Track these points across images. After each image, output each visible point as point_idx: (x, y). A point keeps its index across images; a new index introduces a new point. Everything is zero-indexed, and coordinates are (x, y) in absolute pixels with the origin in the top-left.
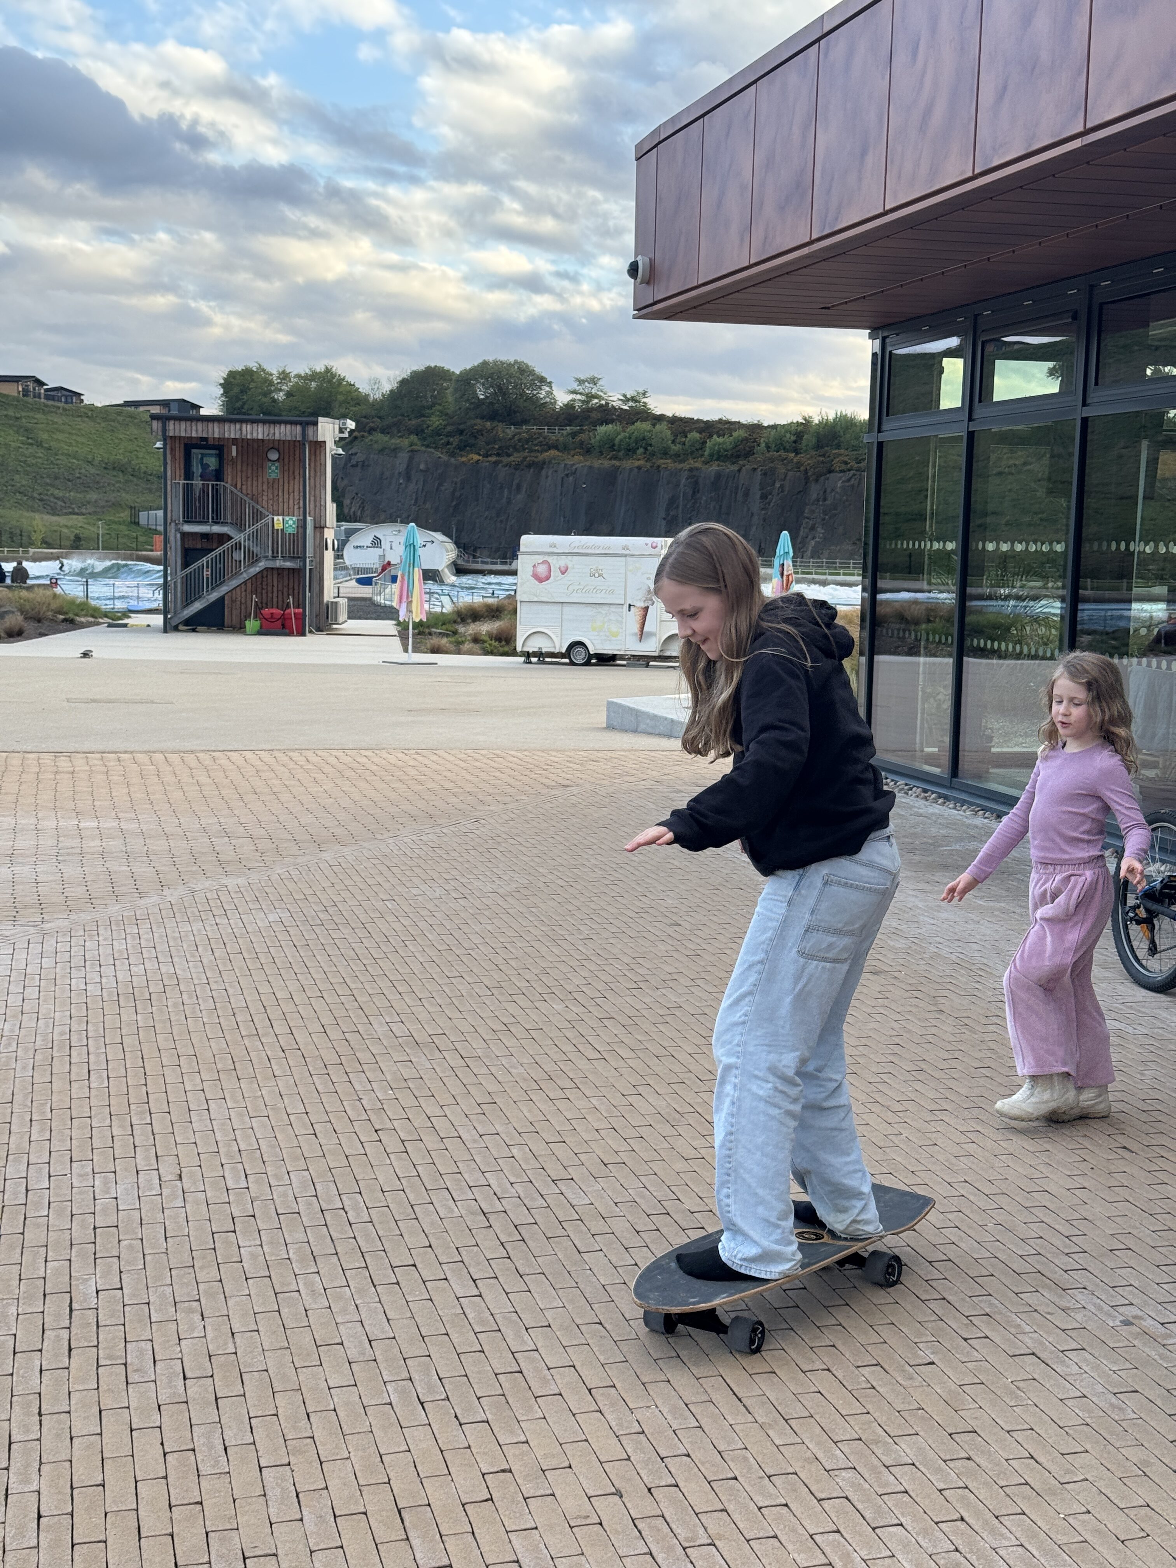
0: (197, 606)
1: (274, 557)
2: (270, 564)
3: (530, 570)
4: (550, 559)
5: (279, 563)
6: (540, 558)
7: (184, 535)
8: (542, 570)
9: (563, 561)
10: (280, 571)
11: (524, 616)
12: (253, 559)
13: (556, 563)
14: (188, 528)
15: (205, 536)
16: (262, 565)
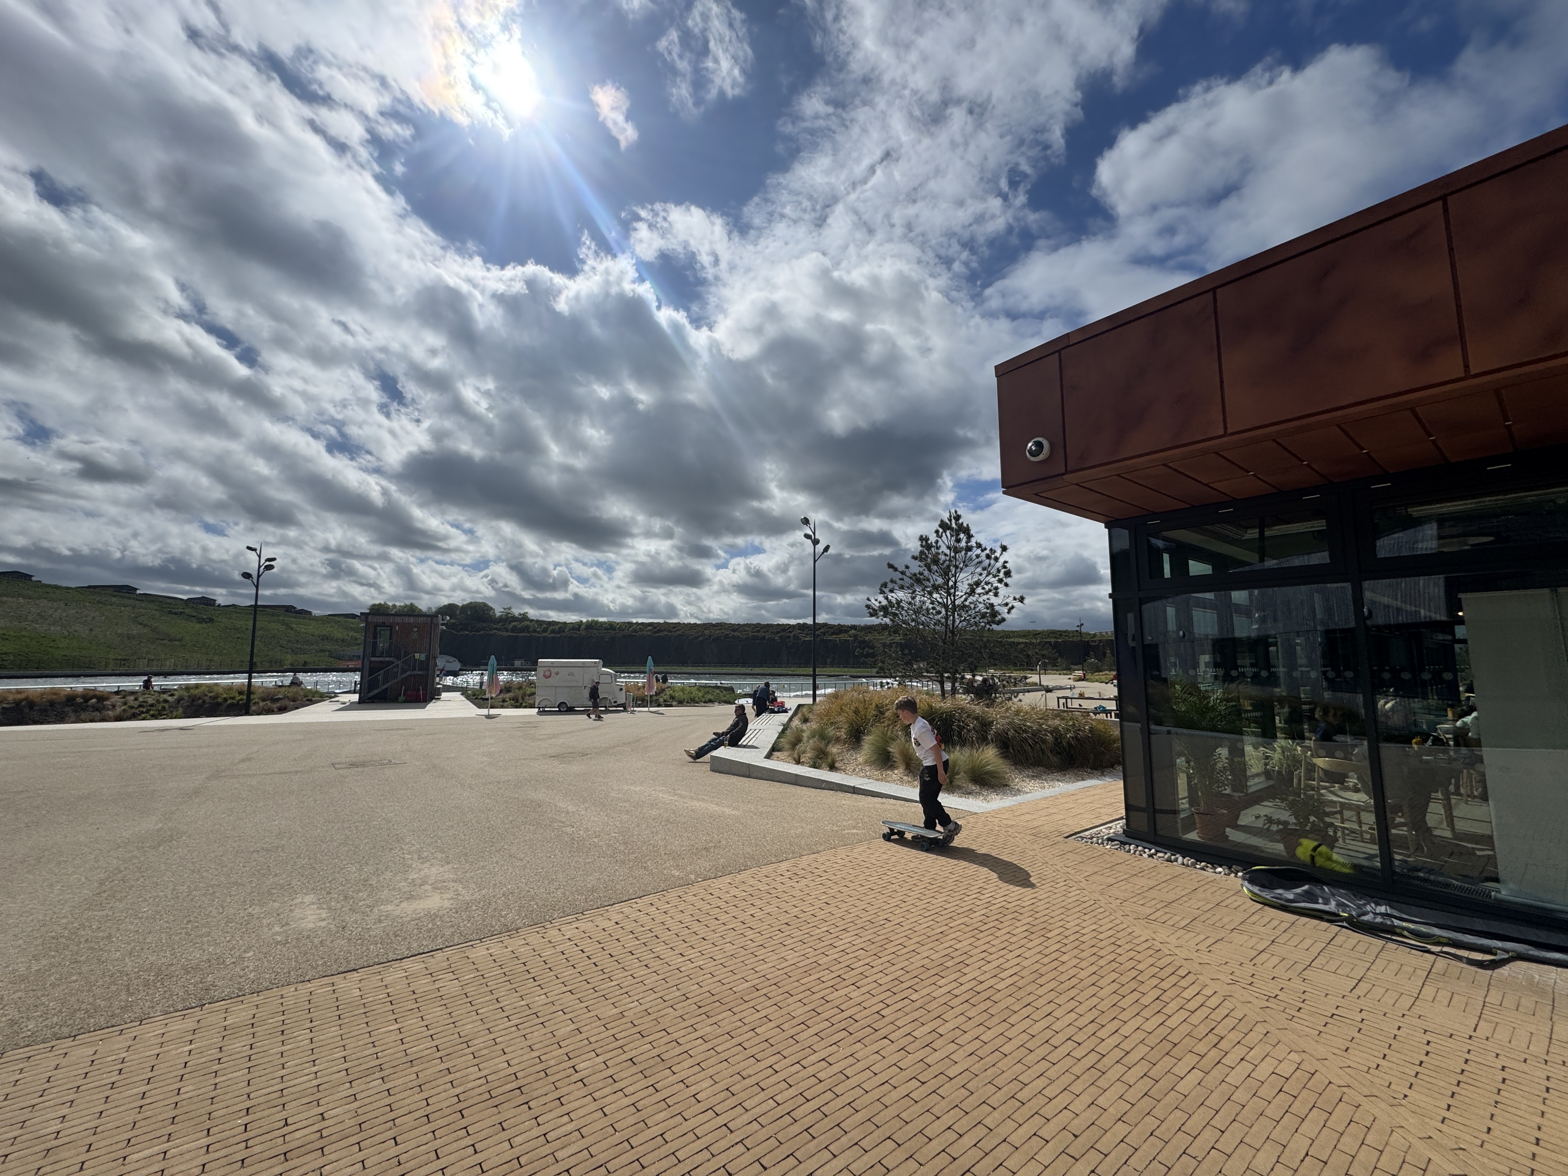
0: (376, 692)
1: (414, 669)
2: (412, 673)
3: (542, 673)
4: (552, 669)
5: (416, 672)
6: (547, 669)
7: (371, 662)
8: (548, 673)
9: (556, 670)
10: (415, 676)
11: (539, 692)
12: (404, 671)
13: (553, 670)
14: (373, 659)
15: (381, 662)
16: (408, 673)
